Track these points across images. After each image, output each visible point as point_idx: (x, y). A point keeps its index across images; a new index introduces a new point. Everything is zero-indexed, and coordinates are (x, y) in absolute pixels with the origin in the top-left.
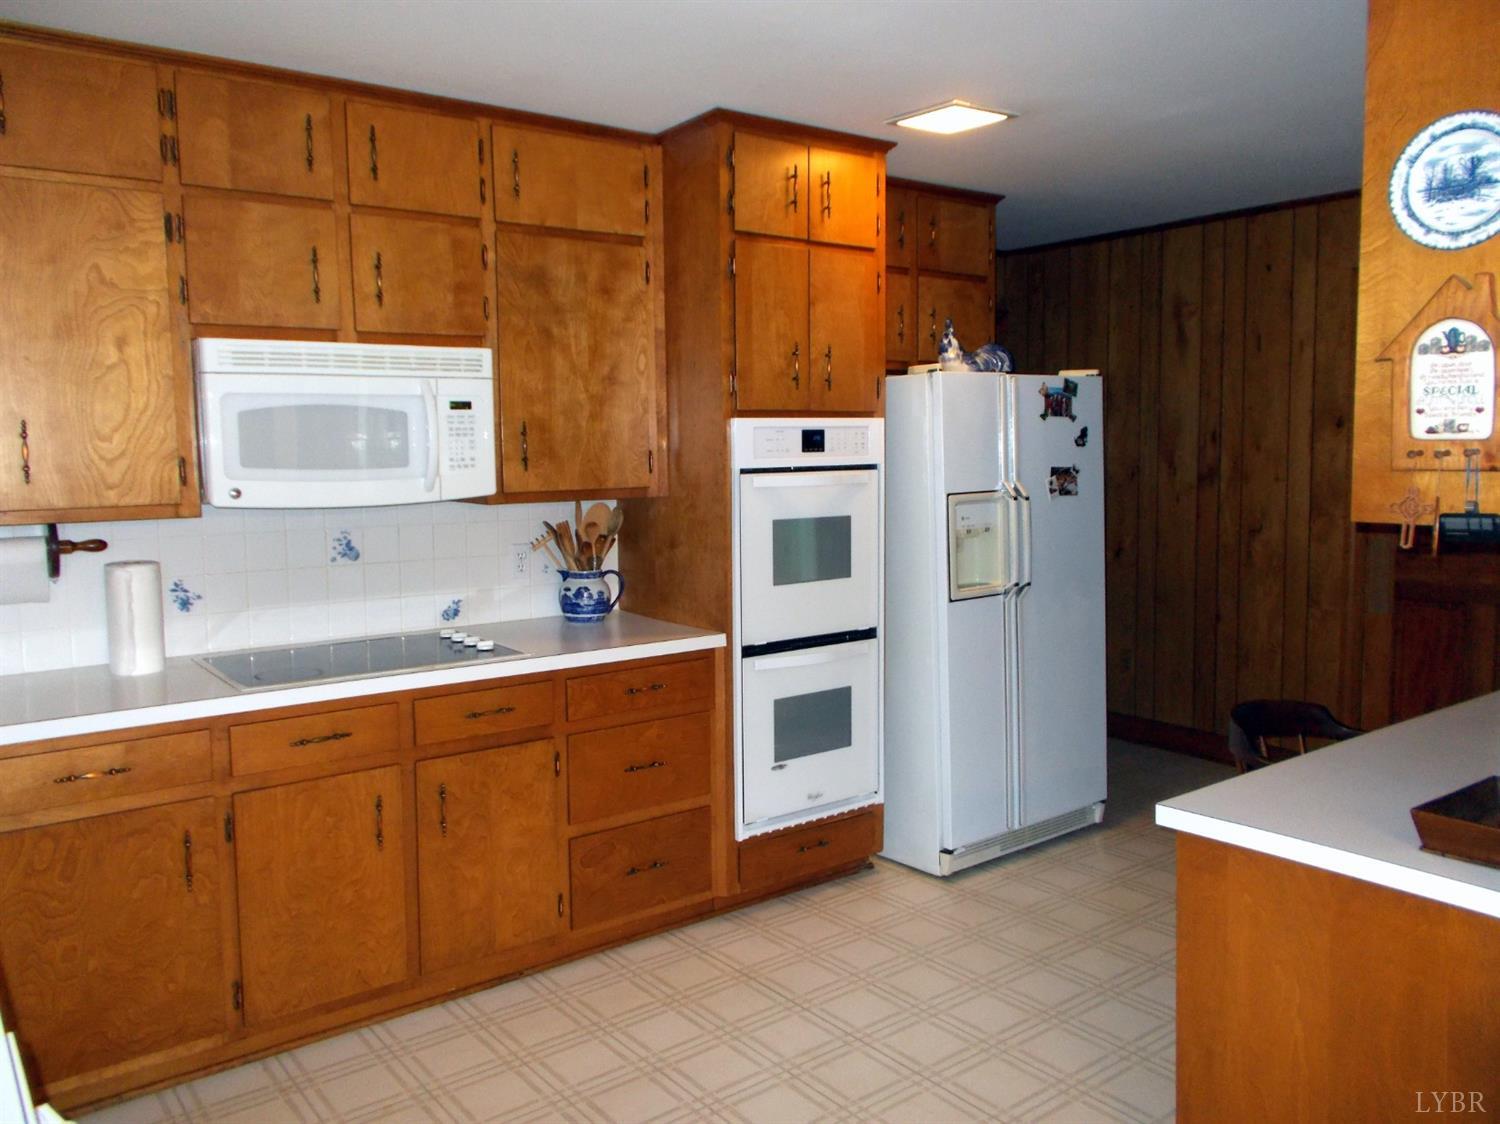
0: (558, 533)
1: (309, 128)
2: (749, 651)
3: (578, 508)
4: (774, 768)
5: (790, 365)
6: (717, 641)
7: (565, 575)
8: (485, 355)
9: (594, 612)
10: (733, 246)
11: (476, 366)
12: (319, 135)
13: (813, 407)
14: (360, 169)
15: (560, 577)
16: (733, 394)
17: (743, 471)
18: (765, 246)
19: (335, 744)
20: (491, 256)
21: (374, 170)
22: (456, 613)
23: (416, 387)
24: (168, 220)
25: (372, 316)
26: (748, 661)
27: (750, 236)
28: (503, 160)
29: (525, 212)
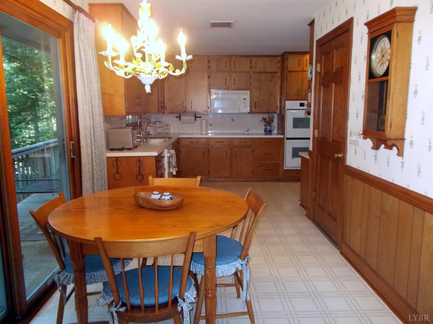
0: (264, 119)
1: (226, 62)
2: (287, 139)
3: (268, 115)
4: (292, 159)
5: (298, 92)
6: (282, 136)
7: (265, 126)
8: (249, 92)
9: (268, 132)
10: (287, 73)
11: (247, 93)
12: (227, 63)
13: (303, 99)
14: (233, 67)
15: (264, 126)
16: (286, 97)
17: (287, 109)
18: (293, 73)
19: (222, 143)
20: (251, 77)
21: (235, 67)
22: (249, 131)
23: (237, 96)
24: (208, 76)
25: (233, 87)
26: (287, 140)
27: (291, 72)
28: (254, 63)
29: (257, 70)
